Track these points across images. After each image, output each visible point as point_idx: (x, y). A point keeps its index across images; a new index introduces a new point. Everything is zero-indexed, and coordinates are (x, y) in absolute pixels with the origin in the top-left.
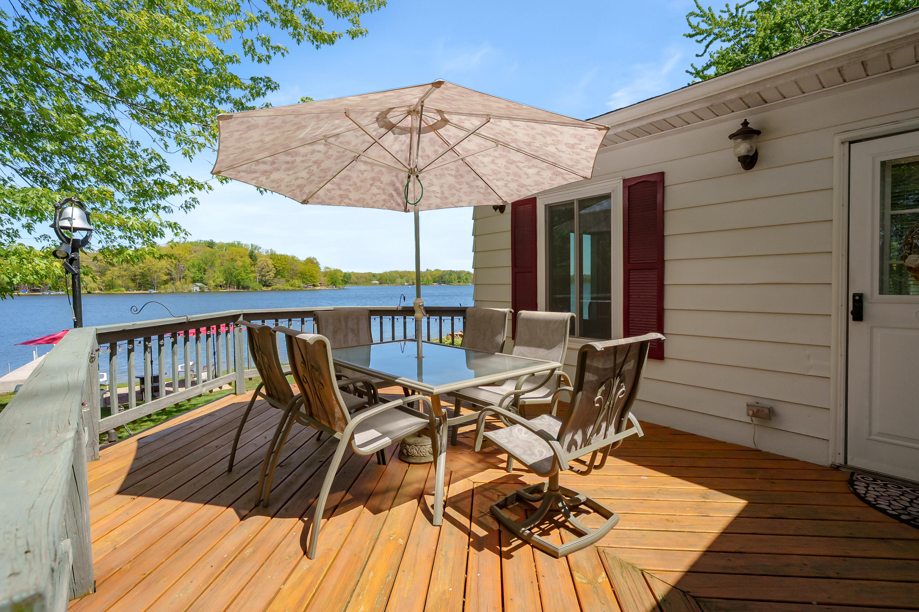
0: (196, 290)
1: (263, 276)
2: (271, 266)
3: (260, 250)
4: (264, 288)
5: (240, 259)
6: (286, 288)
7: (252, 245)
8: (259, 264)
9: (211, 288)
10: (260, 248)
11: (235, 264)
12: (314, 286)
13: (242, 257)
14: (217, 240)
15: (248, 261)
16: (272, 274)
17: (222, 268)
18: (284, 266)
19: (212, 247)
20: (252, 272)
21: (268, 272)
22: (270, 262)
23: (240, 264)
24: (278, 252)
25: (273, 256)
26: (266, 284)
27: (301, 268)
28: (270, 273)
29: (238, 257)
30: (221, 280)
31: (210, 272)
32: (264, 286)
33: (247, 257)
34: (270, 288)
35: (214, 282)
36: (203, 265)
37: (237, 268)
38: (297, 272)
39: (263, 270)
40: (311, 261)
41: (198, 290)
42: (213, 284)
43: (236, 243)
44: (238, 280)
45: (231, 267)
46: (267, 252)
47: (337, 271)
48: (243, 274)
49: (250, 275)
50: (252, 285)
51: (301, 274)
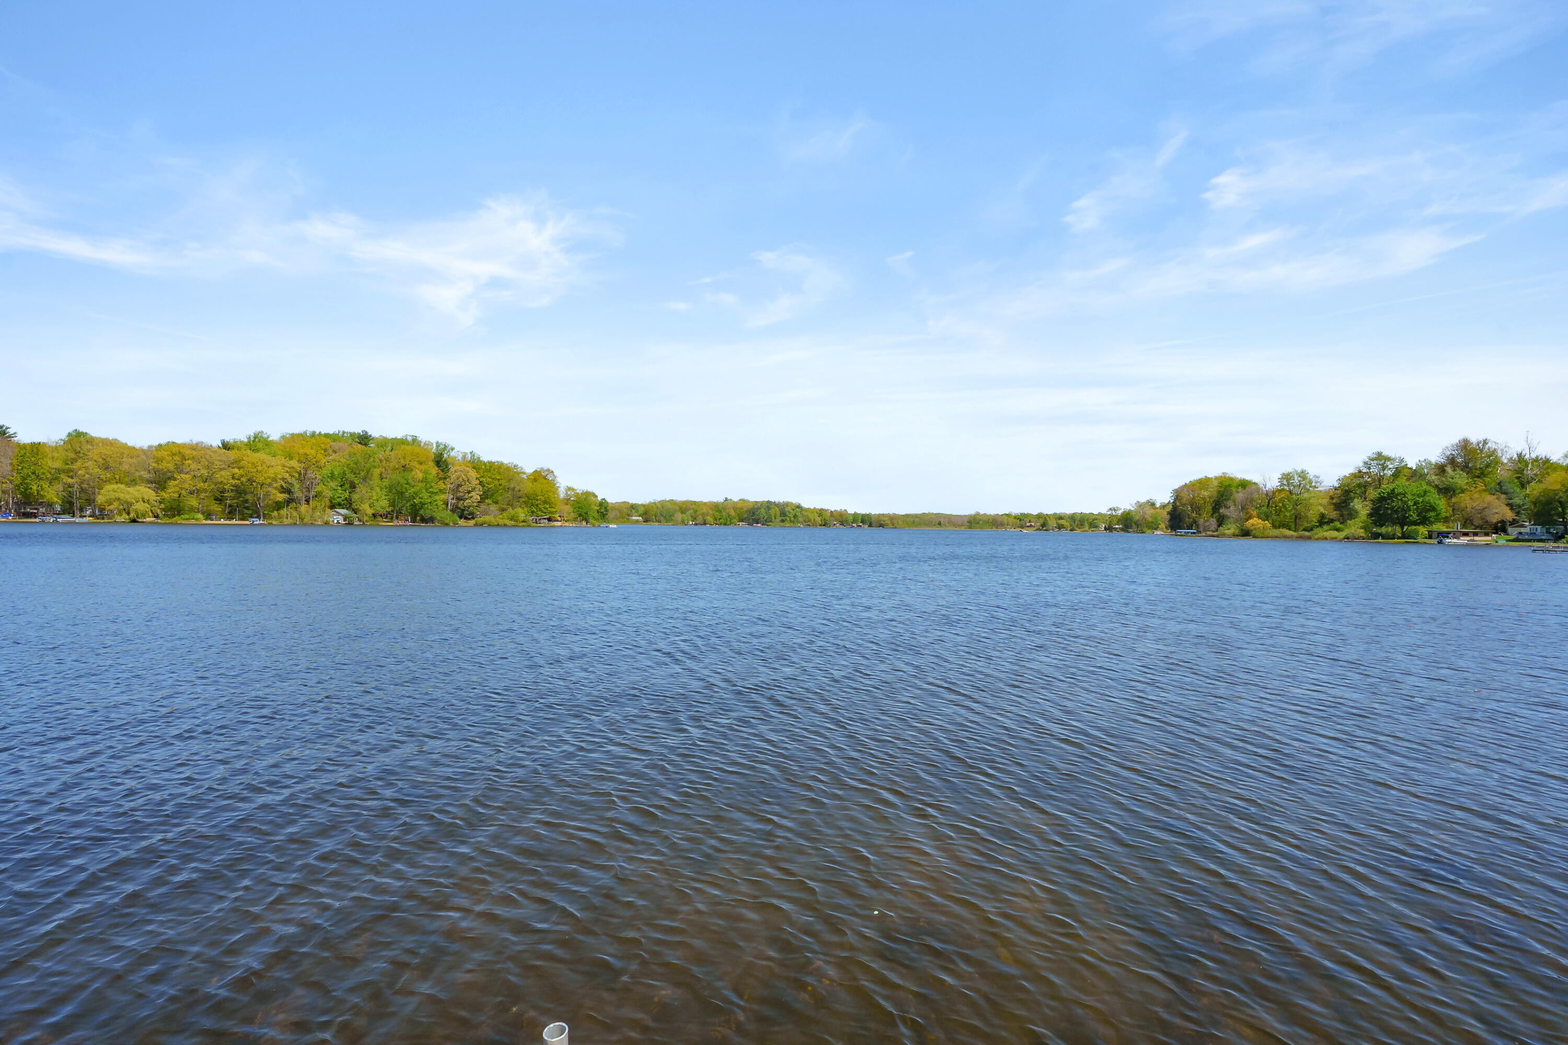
0: (338, 522)
1: (459, 499)
2: (475, 482)
3: (453, 454)
4: (462, 522)
5: (417, 466)
6: (501, 522)
7: (438, 444)
8: (453, 477)
9: (365, 518)
10: (453, 449)
11: (410, 476)
12: (549, 520)
13: (421, 464)
14: (375, 433)
15: (434, 470)
16: (476, 496)
17: (386, 482)
18: (497, 482)
19: (366, 445)
20: (441, 491)
21: (469, 492)
22: (473, 474)
23: (420, 476)
24: (485, 458)
25: (476, 464)
26: (465, 514)
27: (528, 488)
28: (473, 494)
29: (415, 464)
30: (383, 504)
31: (362, 490)
32: (461, 517)
33: (432, 464)
34: (472, 522)
35: (371, 507)
36: (351, 477)
37: (413, 484)
38: (520, 494)
39: (460, 489)
40: (542, 477)
41: (342, 521)
42: (370, 512)
43: (410, 439)
44: (414, 505)
45: (403, 481)
46: (464, 457)
47: (588, 495)
48: (425, 495)
49: (437, 498)
50: (438, 515)
51: (528, 497)
